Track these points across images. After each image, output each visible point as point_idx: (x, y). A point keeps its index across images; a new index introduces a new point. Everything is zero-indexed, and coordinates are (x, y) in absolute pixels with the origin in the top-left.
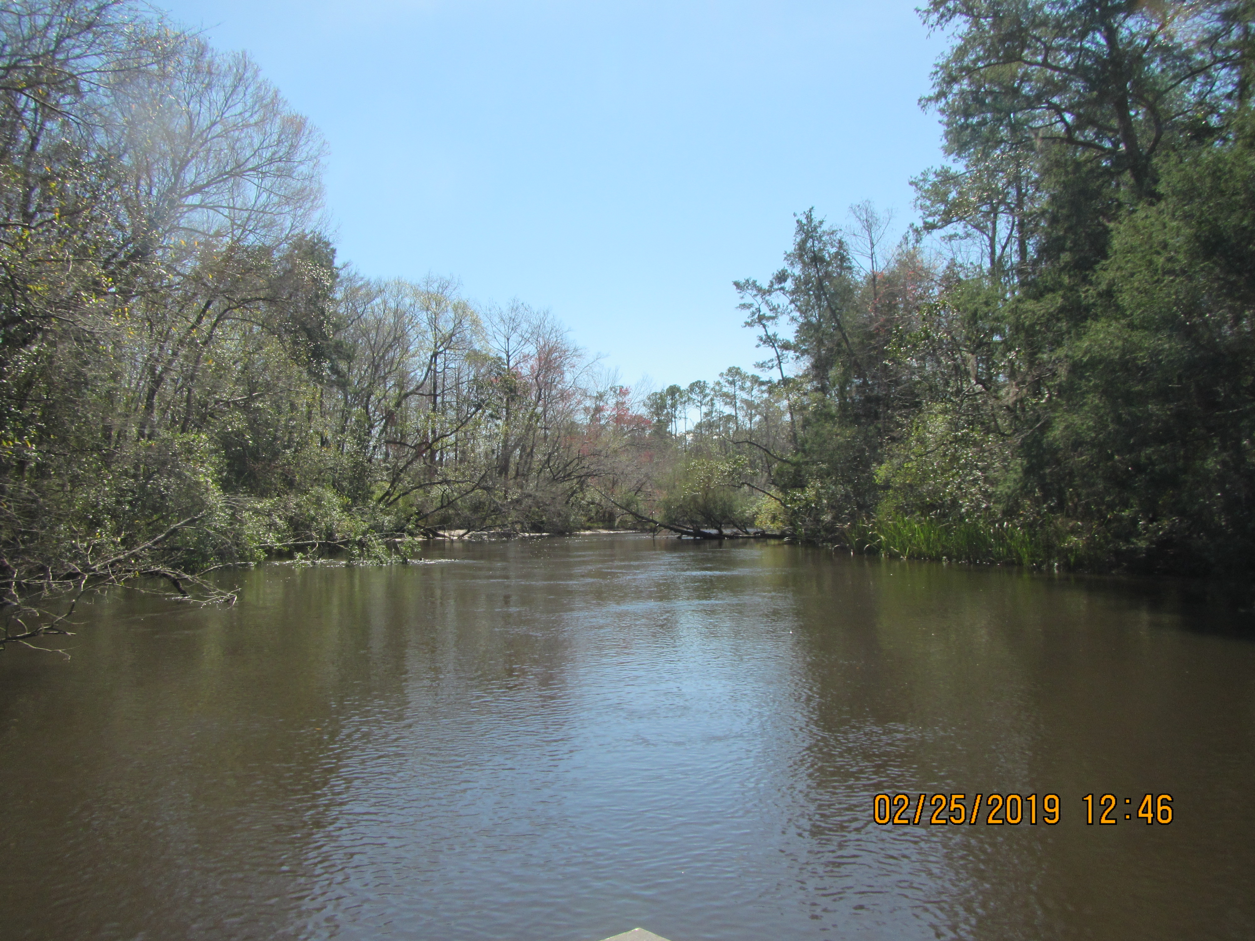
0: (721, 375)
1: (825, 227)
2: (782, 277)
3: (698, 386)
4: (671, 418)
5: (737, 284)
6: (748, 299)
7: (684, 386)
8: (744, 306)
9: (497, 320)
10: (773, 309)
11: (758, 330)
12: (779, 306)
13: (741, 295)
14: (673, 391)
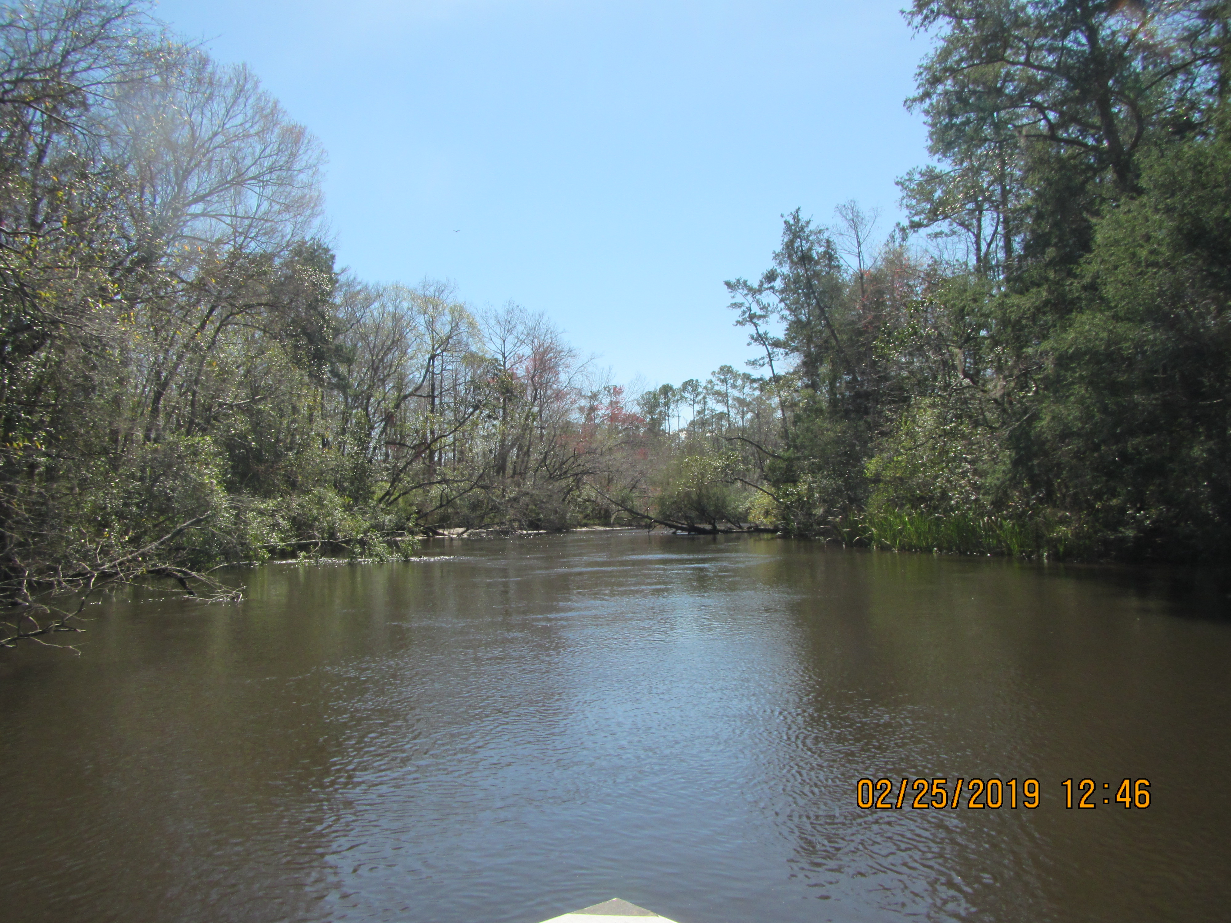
0: (713, 373)
1: (812, 227)
2: (771, 277)
3: (691, 385)
4: (664, 416)
5: (728, 284)
6: (739, 299)
7: (677, 385)
8: (735, 305)
9: (492, 322)
10: (764, 308)
11: (750, 329)
12: (769, 305)
13: (732, 294)
14: (666, 390)
